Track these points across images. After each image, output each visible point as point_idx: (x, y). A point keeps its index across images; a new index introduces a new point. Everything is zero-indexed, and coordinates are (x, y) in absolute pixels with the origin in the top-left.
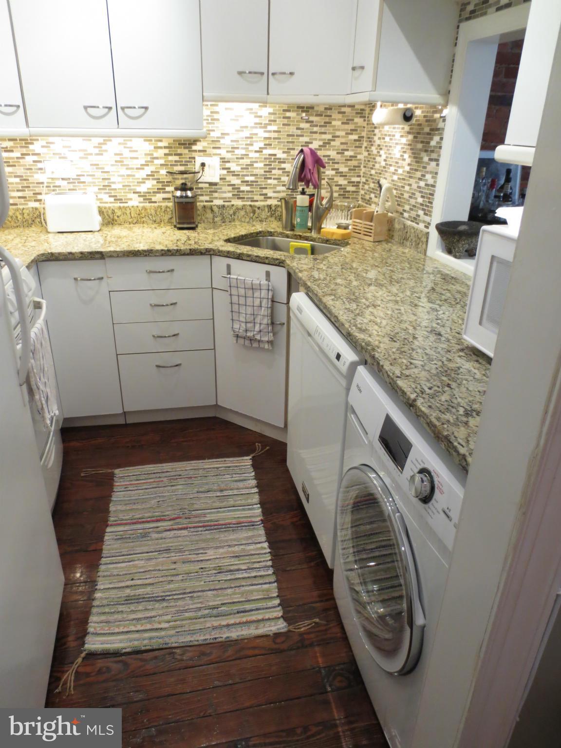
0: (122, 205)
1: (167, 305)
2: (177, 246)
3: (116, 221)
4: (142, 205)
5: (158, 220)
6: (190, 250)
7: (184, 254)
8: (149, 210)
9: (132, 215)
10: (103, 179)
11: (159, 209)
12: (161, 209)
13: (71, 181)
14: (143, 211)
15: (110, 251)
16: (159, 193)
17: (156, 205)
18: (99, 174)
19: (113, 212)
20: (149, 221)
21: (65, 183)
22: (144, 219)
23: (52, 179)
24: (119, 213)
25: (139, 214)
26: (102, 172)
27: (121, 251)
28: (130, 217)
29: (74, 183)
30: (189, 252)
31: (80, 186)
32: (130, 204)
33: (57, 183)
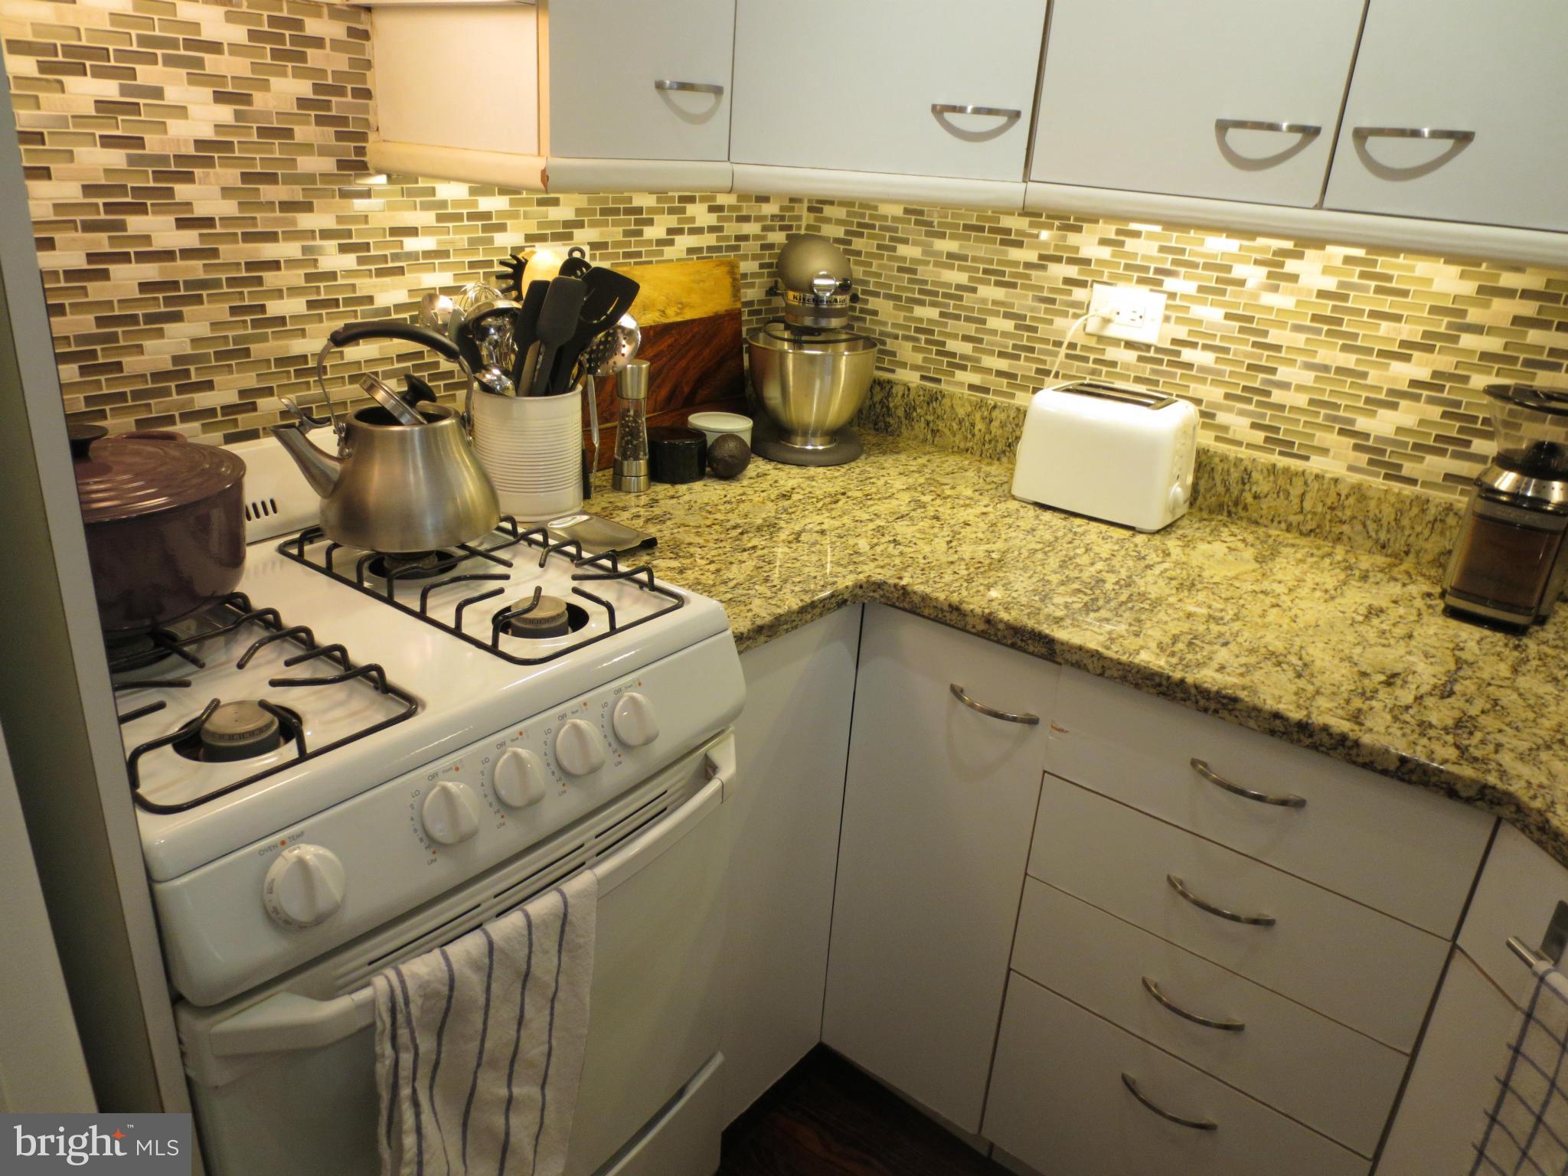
0: (1283, 462)
1: (1234, 918)
2: (1356, 717)
3: (1245, 508)
4: (1355, 478)
5: (1399, 546)
6: (1403, 760)
7: (1369, 766)
8: (1373, 504)
9: (1307, 505)
10: (1250, 367)
11: (1415, 510)
12: (1423, 511)
13: (1152, 354)
14: (1351, 500)
15: (1080, 648)
16: (1442, 452)
17: (1408, 490)
18: (1243, 349)
19: (1246, 478)
20: (1359, 539)
21: (1131, 356)
22: (1346, 528)
23: (1101, 339)
24: (1263, 486)
25: (1332, 508)
26: (1255, 344)
27: (1119, 663)
28: (1296, 507)
29: (1160, 362)
30: (1393, 766)
31: (1173, 375)
32: (1316, 464)
33: (1112, 353)
